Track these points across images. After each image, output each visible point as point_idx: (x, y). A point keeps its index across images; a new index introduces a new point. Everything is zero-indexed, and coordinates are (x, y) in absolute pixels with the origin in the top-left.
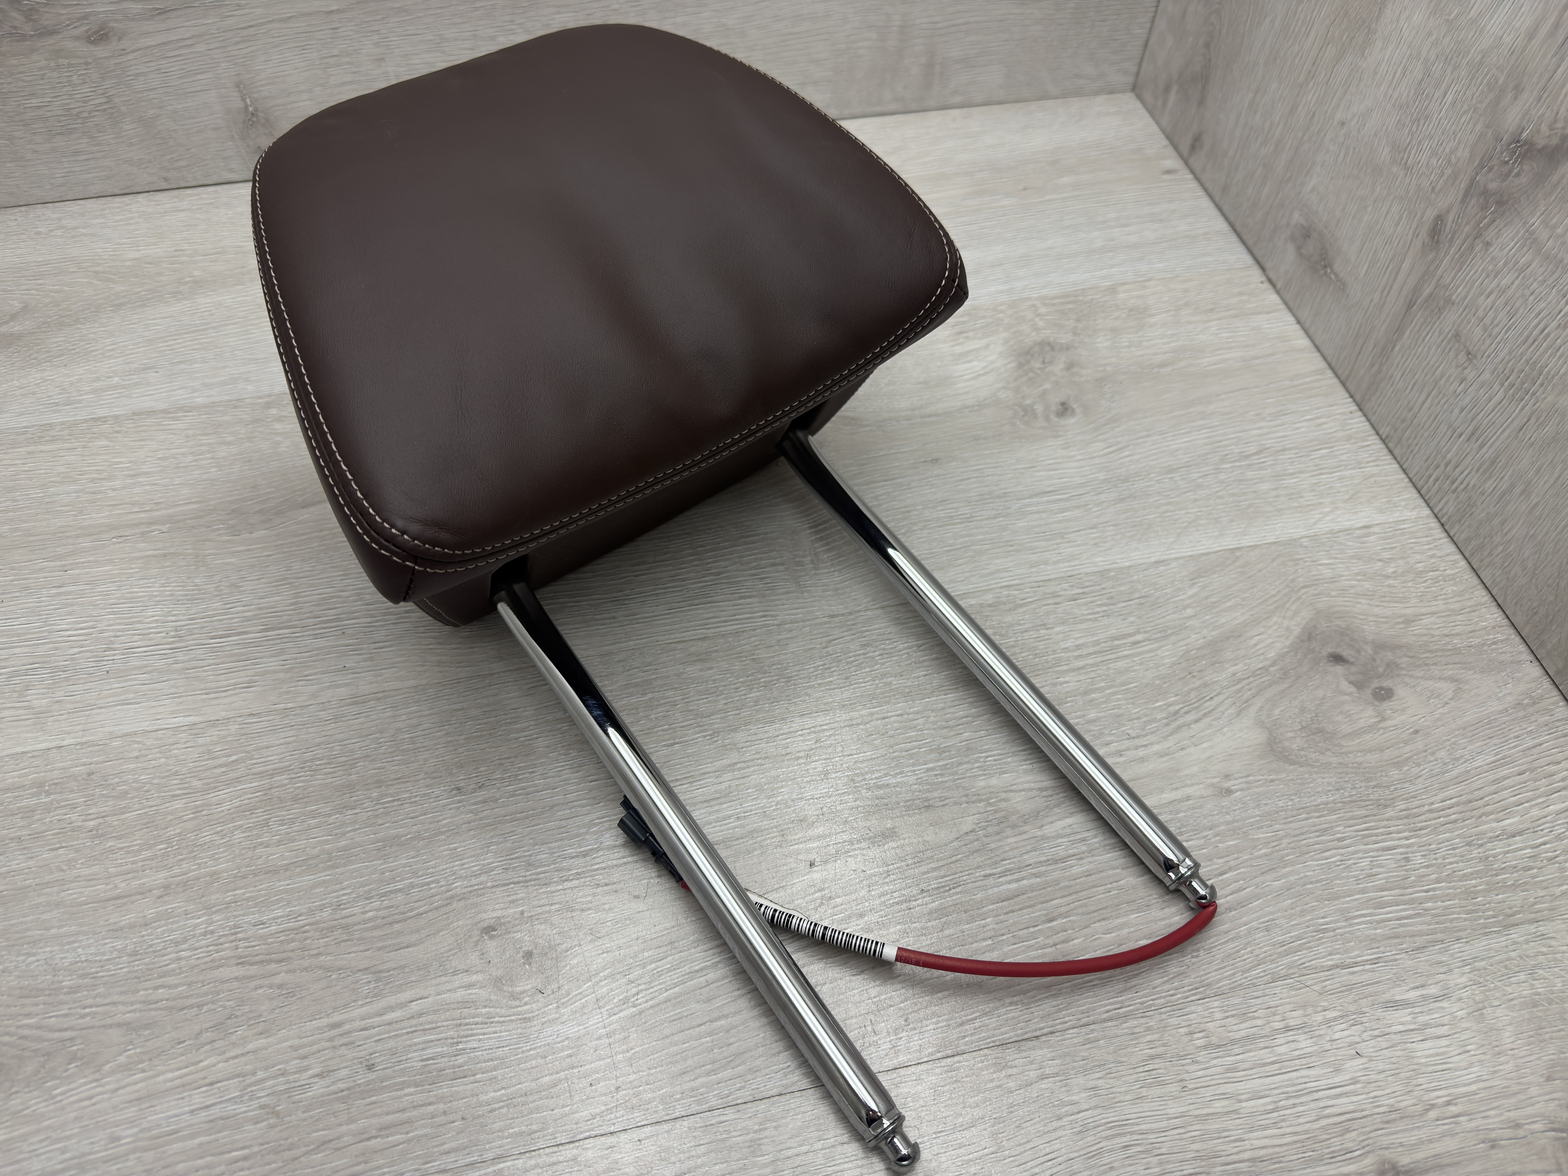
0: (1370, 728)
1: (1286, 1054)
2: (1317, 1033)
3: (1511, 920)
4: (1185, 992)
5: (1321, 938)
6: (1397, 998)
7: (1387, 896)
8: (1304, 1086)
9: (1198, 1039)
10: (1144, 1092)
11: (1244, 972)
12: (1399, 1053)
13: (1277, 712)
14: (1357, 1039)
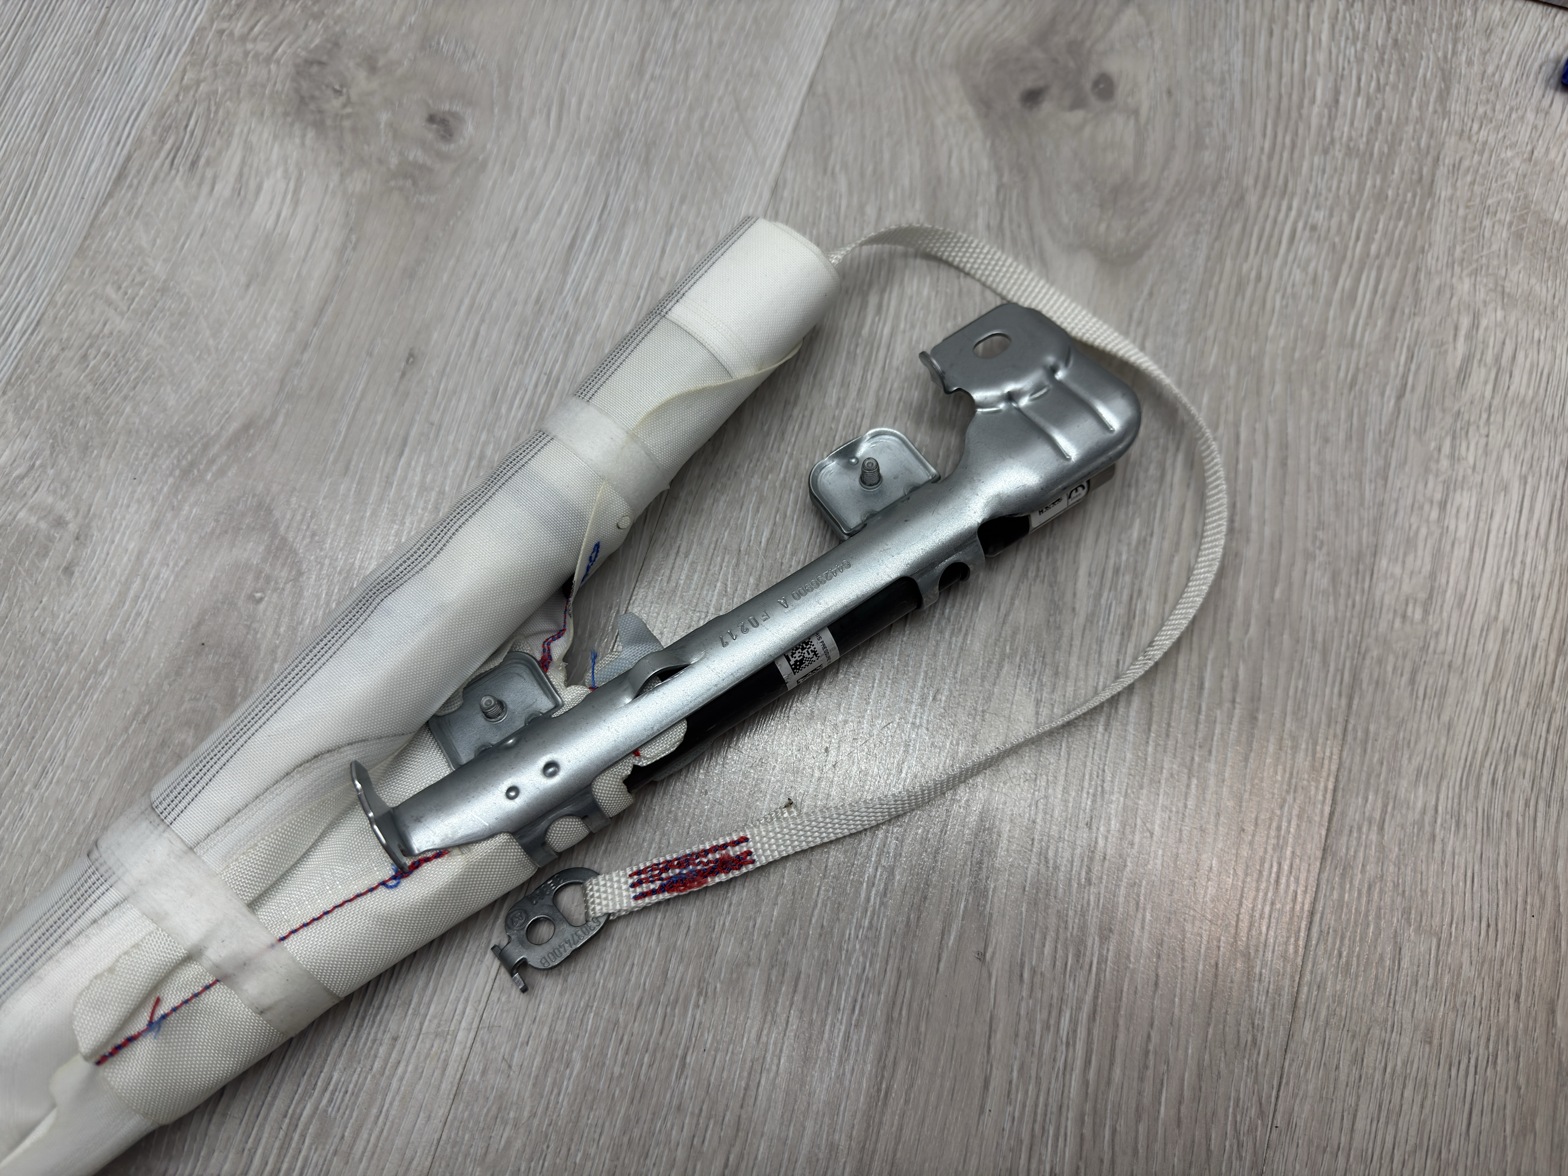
0: (1141, 135)
1: (1468, 529)
2: (1460, 478)
3: (1426, 180)
4: (1356, 588)
5: (1361, 391)
6: (1458, 364)
7: (1345, 282)
8: (1508, 536)
9: (1413, 613)
10: (1445, 718)
11: (1362, 504)
12: (1514, 410)
13: (1065, 219)
14: (1483, 441)
